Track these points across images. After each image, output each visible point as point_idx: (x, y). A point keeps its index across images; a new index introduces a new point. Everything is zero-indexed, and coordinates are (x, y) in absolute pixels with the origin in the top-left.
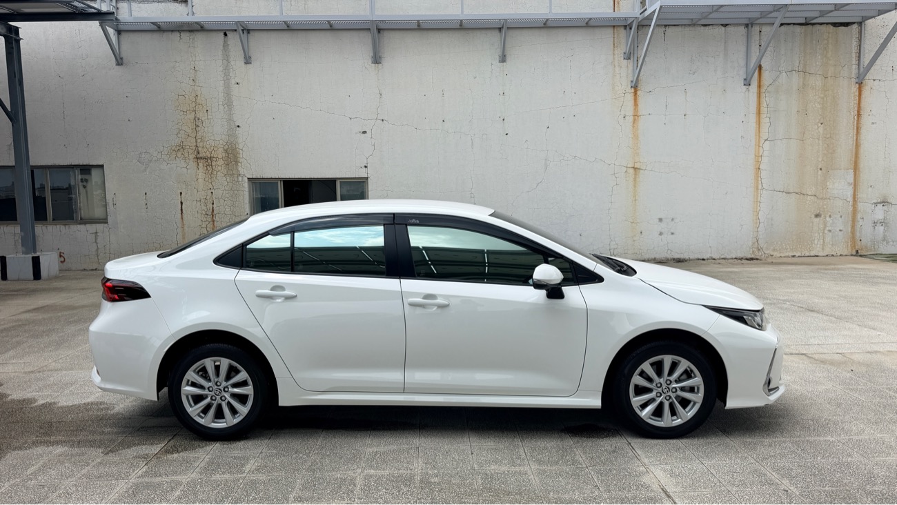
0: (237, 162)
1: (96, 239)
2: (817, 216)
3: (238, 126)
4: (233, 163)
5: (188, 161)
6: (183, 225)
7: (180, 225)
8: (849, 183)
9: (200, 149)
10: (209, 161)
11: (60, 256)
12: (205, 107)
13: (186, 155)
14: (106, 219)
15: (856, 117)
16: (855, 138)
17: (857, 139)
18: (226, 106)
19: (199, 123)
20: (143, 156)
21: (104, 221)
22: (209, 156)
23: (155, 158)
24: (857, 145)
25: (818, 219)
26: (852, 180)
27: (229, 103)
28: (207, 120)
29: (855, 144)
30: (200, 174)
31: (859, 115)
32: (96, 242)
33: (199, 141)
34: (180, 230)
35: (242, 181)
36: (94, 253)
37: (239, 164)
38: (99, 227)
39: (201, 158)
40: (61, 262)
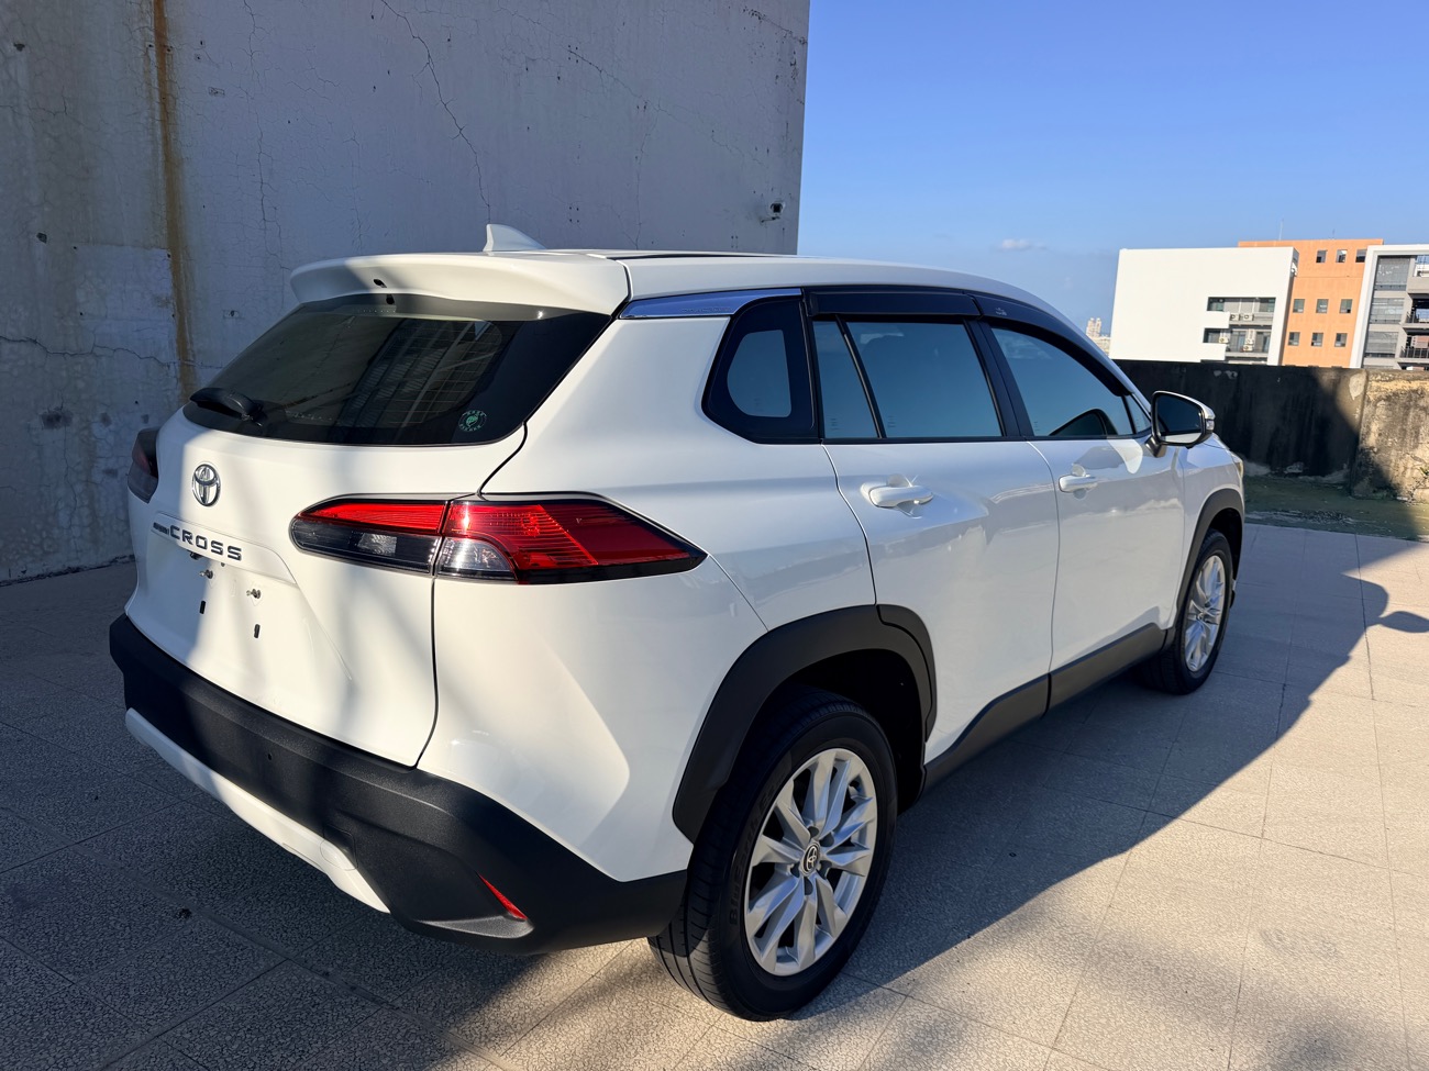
2: (53, 420)
8: (157, 299)
15: (152, 53)
16: (159, 133)
17: (166, 138)
24: (171, 163)
25: (58, 433)
26: (166, 288)
29: (161, 158)
31: (163, 49)
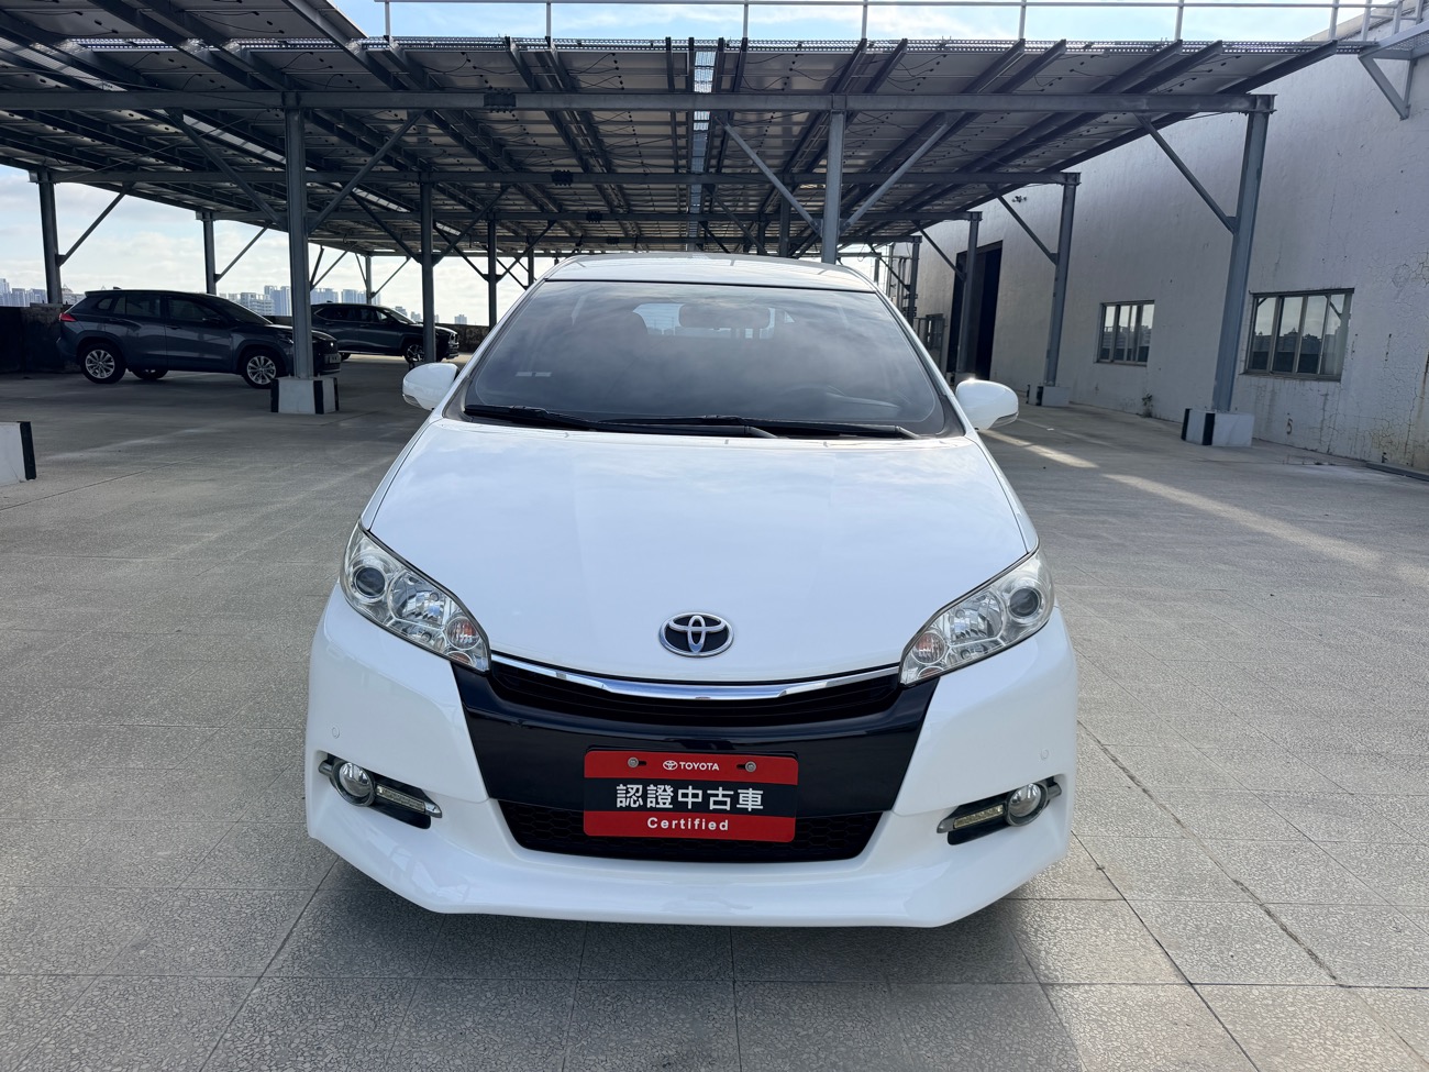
1: (1325, 404)
6: (1424, 393)
7: (1419, 393)
11: (1289, 424)
14: (1340, 375)
20: (1401, 270)
21: (1338, 380)
23: (1413, 275)
32: (1324, 409)
34: (1418, 400)
36: (1319, 426)
38: (1332, 385)
40: (1289, 433)
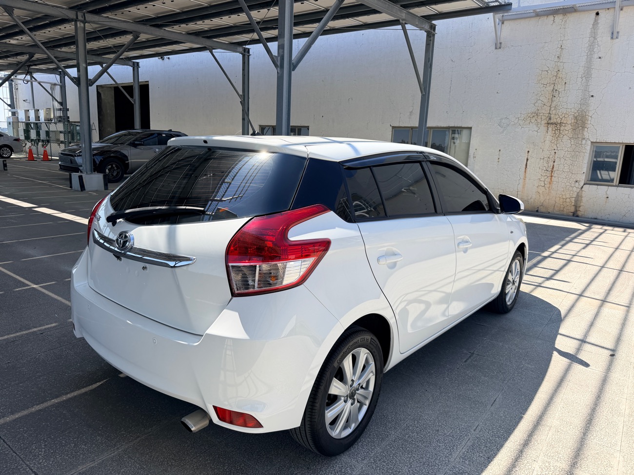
0: (583, 127)
3: (592, 96)
4: (580, 128)
5: (539, 126)
6: (525, 177)
7: (522, 177)
9: (552, 116)
10: (558, 126)
12: (564, 80)
13: (539, 121)
18: (584, 78)
19: (556, 94)
20: (503, 121)
22: (559, 122)
23: (513, 123)
27: (587, 75)
28: (563, 92)
30: (548, 137)
33: (552, 109)
34: (521, 181)
35: (585, 144)
37: (586, 129)
39: (552, 123)
